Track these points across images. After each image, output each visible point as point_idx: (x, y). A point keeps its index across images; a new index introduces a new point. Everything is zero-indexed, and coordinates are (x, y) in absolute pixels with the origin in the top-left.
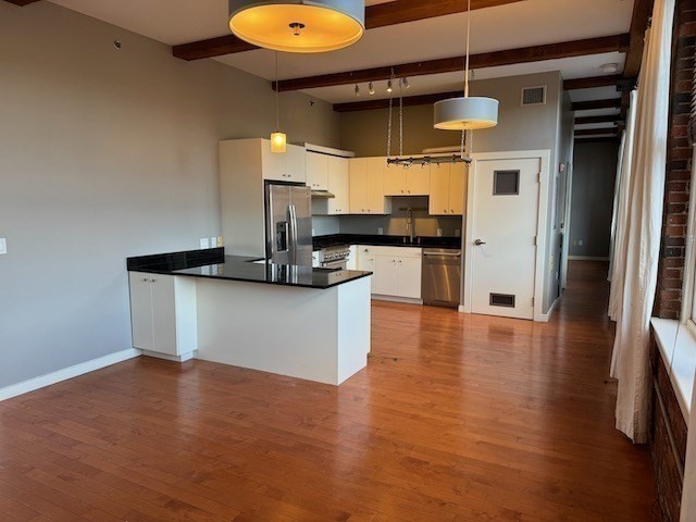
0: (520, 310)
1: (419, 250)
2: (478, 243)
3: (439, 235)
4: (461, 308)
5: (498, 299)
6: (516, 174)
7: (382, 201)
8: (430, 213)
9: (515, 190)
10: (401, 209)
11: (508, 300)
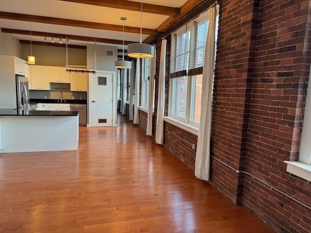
0: (108, 123)
1: (69, 105)
2: (93, 102)
3: (73, 99)
4: (88, 125)
5: (101, 121)
6: (105, 79)
7: (49, 84)
8: (71, 90)
9: (105, 84)
10: (55, 88)
11: (104, 121)
